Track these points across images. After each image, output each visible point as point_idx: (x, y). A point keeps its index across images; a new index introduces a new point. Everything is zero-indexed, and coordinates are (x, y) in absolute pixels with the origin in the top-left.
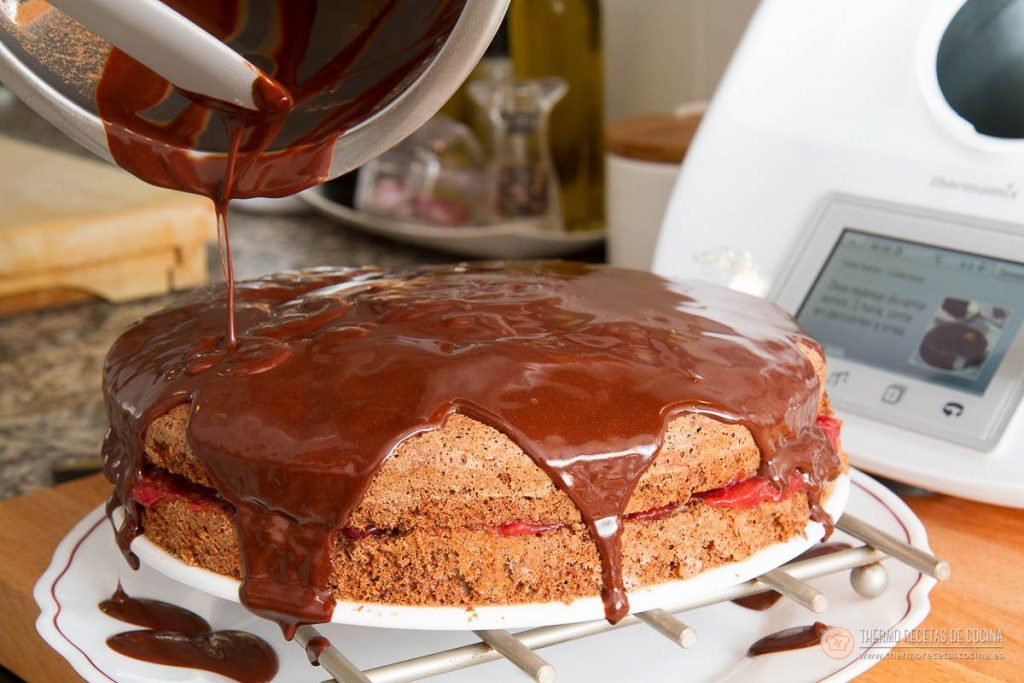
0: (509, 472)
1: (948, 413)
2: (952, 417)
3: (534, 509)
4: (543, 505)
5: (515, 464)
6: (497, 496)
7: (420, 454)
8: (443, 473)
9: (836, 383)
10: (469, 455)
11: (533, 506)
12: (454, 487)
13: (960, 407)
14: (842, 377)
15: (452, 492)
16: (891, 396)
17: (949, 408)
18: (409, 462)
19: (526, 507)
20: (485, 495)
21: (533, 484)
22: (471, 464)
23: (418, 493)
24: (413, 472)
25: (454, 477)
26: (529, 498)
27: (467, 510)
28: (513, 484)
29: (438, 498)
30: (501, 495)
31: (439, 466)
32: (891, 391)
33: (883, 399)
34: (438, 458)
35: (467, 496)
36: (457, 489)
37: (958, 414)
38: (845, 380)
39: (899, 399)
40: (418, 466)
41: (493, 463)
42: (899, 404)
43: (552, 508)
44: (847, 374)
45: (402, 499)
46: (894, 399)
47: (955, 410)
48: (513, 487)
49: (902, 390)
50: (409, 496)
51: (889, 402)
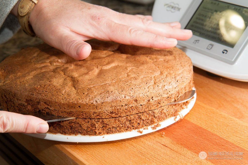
0: (137, 99)
1: (223, 53)
2: (225, 54)
3: (143, 108)
4: (145, 107)
5: (138, 96)
6: (134, 105)
7: (114, 97)
8: (120, 101)
9: (195, 43)
10: (126, 95)
11: (142, 107)
12: (123, 105)
13: (227, 51)
14: (198, 41)
15: (122, 106)
16: (209, 47)
17: (224, 51)
18: (111, 99)
19: (141, 108)
20: (131, 106)
21: (142, 101)
22: (127, 98)
23: (113, 107)
24: (112, 102)
25: (123, 102)
26: (141, 105)
27: (126, 110)
28: (138, 102)
29: (119, 108)
30: (135, 105)
31: (119, 99)
32: (210, 46)
33: (207, 48)
34: (118, 97)
35: (126, 106)
36: (124, 105)
37: (226, 53)
38: (198, 42)
39: (211, 48)
40: (114, 100)
41: (132, 97)
42: (211, 50)
43: (147, 107)
44: (199, 41)
45: (109, 109)
46: (210, 48)
47: (225, 52)
48: (138, 103)
49: (212, 45)
50: (111, 108)
51: (209, 49)
